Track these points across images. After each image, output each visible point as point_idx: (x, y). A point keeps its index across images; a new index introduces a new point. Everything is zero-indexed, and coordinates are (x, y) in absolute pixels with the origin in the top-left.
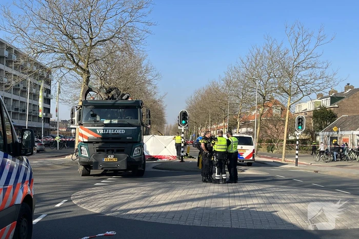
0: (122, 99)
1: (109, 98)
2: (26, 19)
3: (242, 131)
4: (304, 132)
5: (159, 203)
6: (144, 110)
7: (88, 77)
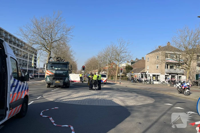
0: (62, 61)
1: (57, 61)
2: (28, 32)
3: (103, 73)
4: (123, 73)
6: (70, 65)
7: (50, 53)
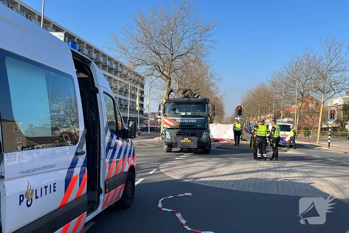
0: (194, 98)
1: (185, 97)
2: (128, 42)
3: (284, 121)
4: (335, 122)
5: (222, 173)
6: (210, 105)
7: (170, 82)
